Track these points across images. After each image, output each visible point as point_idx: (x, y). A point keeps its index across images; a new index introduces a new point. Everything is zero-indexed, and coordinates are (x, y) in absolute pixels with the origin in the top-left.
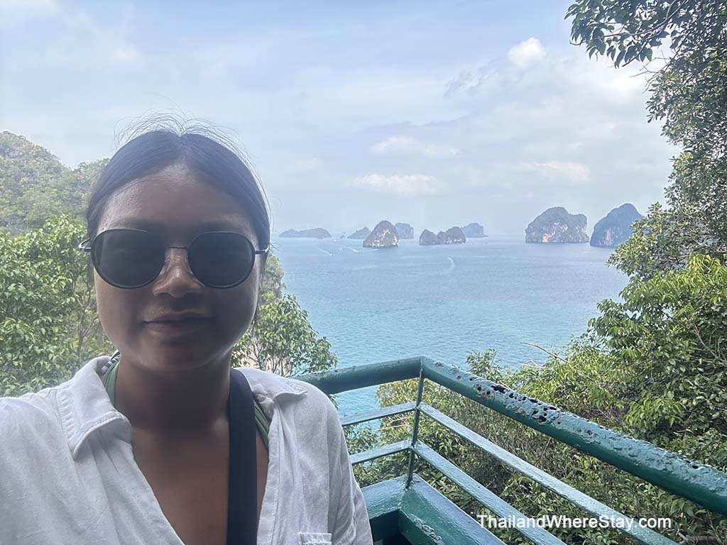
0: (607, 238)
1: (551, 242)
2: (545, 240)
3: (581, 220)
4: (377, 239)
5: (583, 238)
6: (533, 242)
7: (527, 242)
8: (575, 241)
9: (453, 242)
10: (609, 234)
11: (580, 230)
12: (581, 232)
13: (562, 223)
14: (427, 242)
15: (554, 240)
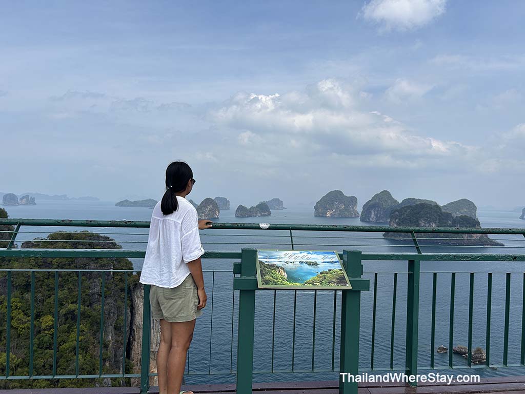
0: (372, 216)
1: (332, 217)
2: (328, 215)
3: (353, 200)
4: (202, 213)
5: (355, 214)
6: (319, 216)
7: (316, 216)
8: (350, 216)
9: (262, 215)
10: (373, 213)
11: (353, 208)
12: (354, 210)
13: (340, 203)
14: (241, 215)
15: (335, 215)
